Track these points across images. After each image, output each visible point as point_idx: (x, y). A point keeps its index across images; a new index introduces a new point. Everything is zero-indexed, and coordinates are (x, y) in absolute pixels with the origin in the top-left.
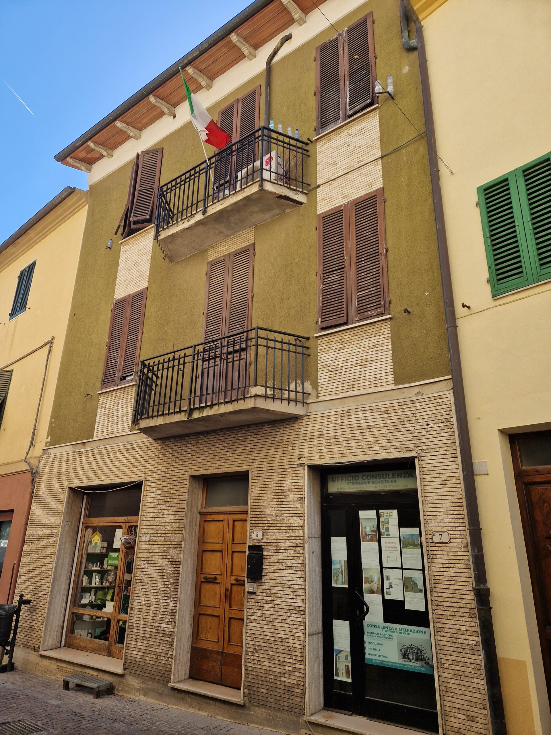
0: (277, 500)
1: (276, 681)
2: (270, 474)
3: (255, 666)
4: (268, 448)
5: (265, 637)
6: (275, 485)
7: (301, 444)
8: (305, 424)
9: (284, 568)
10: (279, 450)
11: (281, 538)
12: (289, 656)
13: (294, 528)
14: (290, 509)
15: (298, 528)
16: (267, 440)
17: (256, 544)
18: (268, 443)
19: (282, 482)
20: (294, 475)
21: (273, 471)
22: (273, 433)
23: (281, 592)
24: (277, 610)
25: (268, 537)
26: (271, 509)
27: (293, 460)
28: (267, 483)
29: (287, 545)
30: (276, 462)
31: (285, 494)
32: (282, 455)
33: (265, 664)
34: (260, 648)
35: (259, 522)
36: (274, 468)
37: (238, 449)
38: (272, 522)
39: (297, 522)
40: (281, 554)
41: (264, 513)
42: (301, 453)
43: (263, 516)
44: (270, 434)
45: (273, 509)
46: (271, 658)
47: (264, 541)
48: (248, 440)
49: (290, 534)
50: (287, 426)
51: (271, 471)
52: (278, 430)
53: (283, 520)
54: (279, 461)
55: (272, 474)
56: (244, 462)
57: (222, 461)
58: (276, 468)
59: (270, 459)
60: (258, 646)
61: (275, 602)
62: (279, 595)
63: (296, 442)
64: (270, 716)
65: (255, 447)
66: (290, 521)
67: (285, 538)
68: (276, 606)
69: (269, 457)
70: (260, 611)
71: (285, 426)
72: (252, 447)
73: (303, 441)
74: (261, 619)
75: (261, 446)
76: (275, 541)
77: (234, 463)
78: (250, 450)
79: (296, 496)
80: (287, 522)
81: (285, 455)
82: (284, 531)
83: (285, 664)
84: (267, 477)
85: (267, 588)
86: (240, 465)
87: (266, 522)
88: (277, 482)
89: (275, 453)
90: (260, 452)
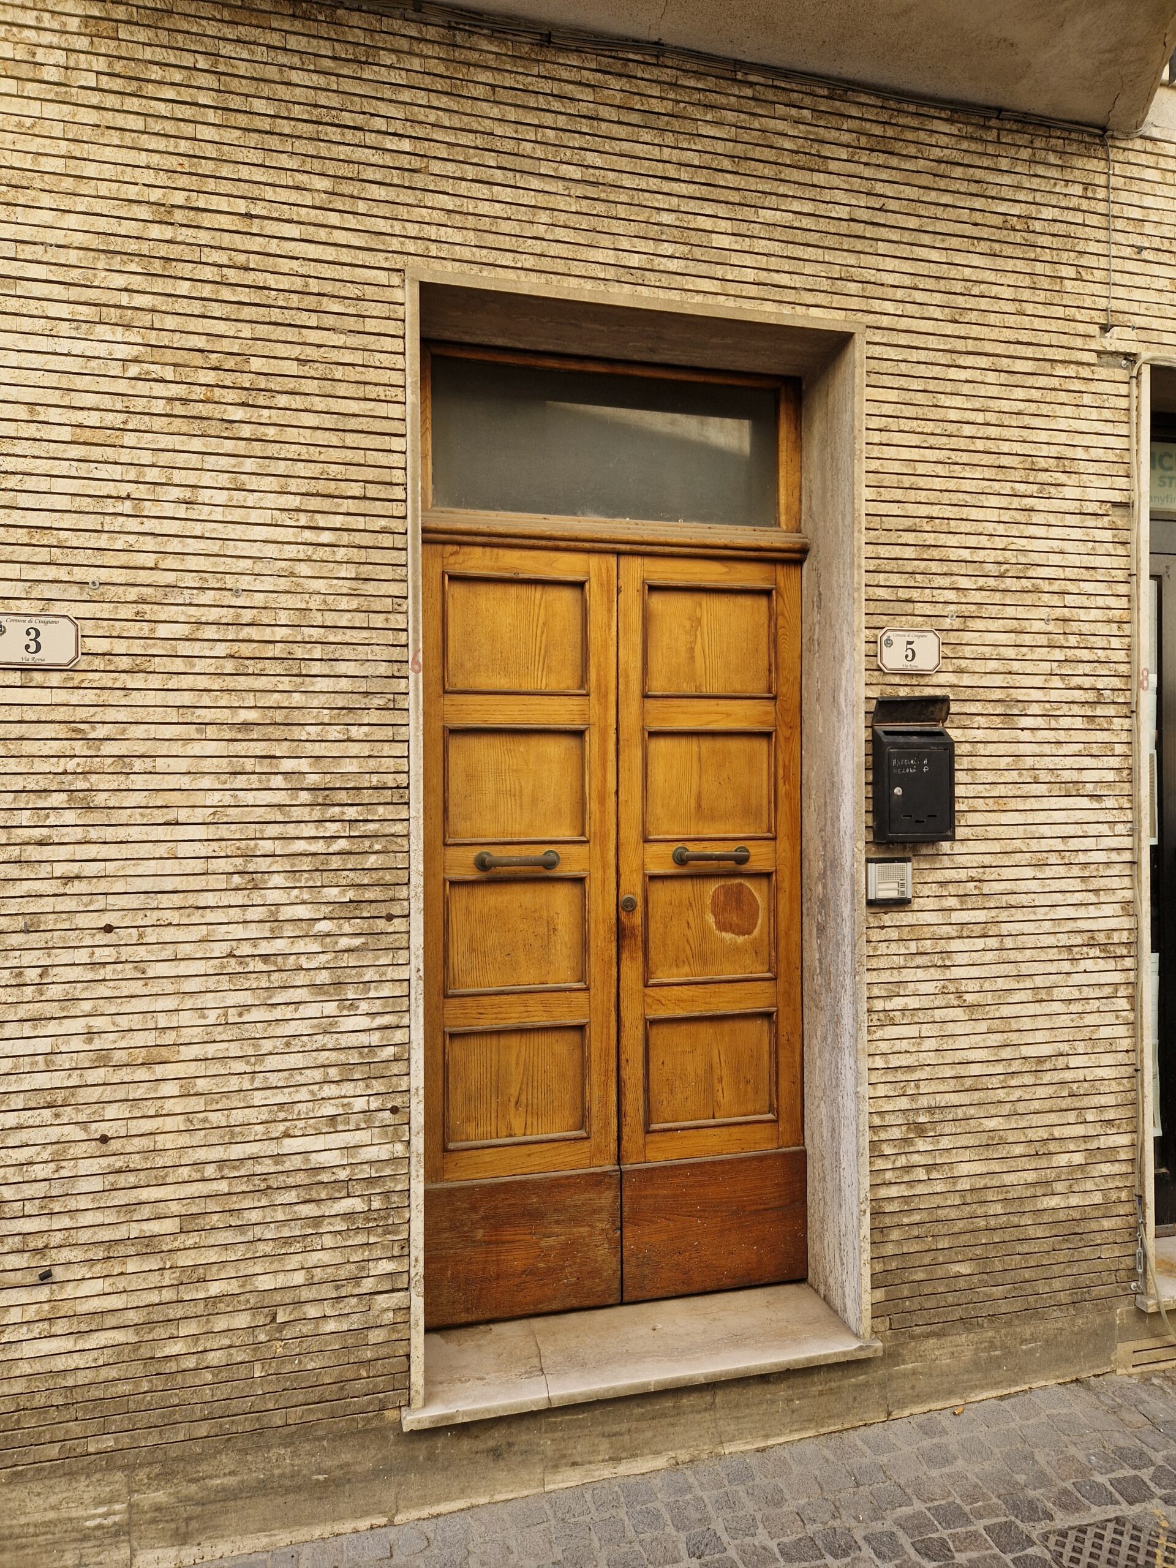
0: (1004, 502)
1: (1015, 1220)
2: (963, 375)
3: (919, 1189)
4: (955, 242)
5: (962, 1070)
6: (993, 432)
7: (1117, 264)
8: (1135, 172)
9: (1042, 789)
10: (1010, 265)
11: (1029, 667)
12: (1071, 1117)
13: (1086, 628)
14: (1068, 546)
15: (1104, 629)
16: (946, 199)
17: (903, 692)
18: (952, 213)
19: (1028, 421)
20: (1087, 399)
21: (983, 362)
22: (979, 174)
23: (1034, 885)
24: (1013, 955)
25: (964, 663)
26: (972, 541)
27: (1081, 328)
28: (953, 415)
29: (1054, 695)
30: (992, 319)
31: (1043, 477)
32: (1026, 295)
33: (965, 1169)
34: (937, 1117)
35: (915, 594)
36: (989, 348)
37: (772, 201)
38: (978, 597)
39: (1100, 602)
40: (1026, 736)
41: (935, 553)
42: (1116, 305)
43: (934, 567)
44: (958, 172)
45: (984, 541)
46: (992, 1142)
47: (942, 679)
48: (833, 166)
49: (1070, 653)
50: (1052, 158)
51: (969, 361)
52: (1004, 163)
53: (1037, 591)
54: (1011, 320)
55: (977, 375)
56: (810, 283)
57: (668, 249)
58: (1000, 349)
59: (961, 301)
60: (930, 1110)
61: (1005, 928)
62: (1024, 899)
63: (1093, 247)
64: (992, 1346)
65: (881, 218)
66: (1070, 600)
67: (1046, 667)
68: (1009, 942)
69: (958, 287)
70: (934, 973)
71: (1041, 155)
72: (865, 215)
73: (1128, 252)
74: (939, 1001)
75: (913, 222)
76: (998, 680)
77: (750, 275)
78: (843, 228)
79: (1092, 494)
80: (1055, 600)
81: (1041, 296)
82: (1043, 640)
83: (1053, 1147)
84: (949, 387)
85: (963, 875)
86: (790, 296)
87: (951, 596)
88: (1007, 420)
89: (990, 276)
90: (905, 250)
